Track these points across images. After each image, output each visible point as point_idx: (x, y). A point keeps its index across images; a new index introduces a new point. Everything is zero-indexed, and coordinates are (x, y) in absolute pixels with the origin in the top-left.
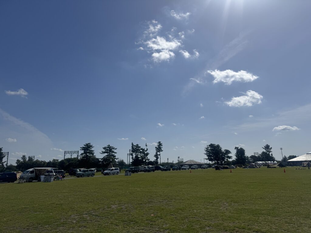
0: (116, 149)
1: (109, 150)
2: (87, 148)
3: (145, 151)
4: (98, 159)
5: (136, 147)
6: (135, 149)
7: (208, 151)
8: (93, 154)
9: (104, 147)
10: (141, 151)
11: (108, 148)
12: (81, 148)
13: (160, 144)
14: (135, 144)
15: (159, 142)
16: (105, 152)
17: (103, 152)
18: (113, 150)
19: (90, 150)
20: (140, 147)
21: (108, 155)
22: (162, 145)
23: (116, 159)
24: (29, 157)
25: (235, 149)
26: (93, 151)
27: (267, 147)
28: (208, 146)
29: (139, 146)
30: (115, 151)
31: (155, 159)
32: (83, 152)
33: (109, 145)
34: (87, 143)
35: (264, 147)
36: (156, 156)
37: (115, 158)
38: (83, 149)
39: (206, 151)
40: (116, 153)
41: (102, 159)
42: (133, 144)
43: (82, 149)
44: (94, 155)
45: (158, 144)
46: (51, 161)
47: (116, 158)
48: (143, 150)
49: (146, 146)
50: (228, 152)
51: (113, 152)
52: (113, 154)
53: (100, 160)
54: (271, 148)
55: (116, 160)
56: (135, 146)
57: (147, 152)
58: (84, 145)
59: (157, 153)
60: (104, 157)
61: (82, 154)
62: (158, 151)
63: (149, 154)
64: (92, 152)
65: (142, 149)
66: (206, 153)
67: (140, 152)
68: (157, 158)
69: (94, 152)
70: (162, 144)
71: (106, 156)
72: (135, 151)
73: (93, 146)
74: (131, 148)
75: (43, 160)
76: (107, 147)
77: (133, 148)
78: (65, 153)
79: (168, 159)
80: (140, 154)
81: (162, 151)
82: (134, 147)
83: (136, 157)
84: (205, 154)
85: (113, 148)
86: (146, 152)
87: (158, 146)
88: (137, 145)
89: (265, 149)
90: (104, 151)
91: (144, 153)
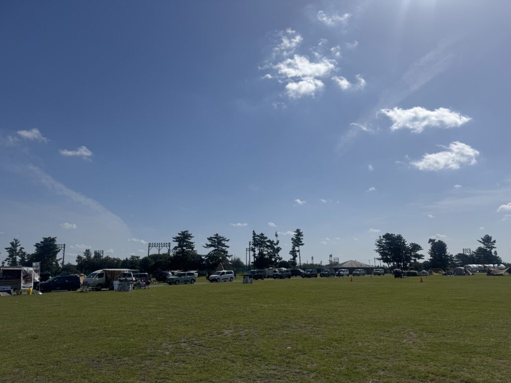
0: (227, 241)
1: (217, 242)
2: (184, 239)
3: (275, 245)
4: (200, 256)
5: (260, 237)
6: (259, 241)
7: (382, 247)
8: (192, 248)
9: (209, 237)
10: (268, 244)
11: (216, 240)
12: (174, 238)
13: (299, 234)
14: (258, 233)
15: (298, 231)
16: (211, 246)
17: (207, 245)
18: (223, 242)
19: (187, 242)
20: (266, 238)
21: (215, 250)
22: (302, 236)
23: (229, 256)
24: (95, 252)
25: (429, 242)
26: (192, 243)
27: (487, 240)
28: (382, 238)
29: (265, 236)
30: (227, 243)
31: (292, 257)
32: (176, 244)
33: (217, 235)
34: (183, 231)
35: (481, 240)
36: (293, 253)
37: (227, 256)
38: (177, 239)
39: (378, 245)
40: (228, 247)
41: (206, 256)
42: (254, 234)
43: (175, 240)
44: (194, 249)
45: (296, 234)
46: (128, 259)
47: (228, 254)
48: (272, 242)
49: (277, 235)
50: (416, 247)
51: (224, 245)
52: (224, 248)
53: (203, 257)
54: (494, 241)
55: (228, 258)
56: (258, 236)
57: (279, 246)
58: (179, 234)
59: (294, 248)
60: (209, 254)
61: (175, 248)
62: (296, 246)
63: (281, 249)
64: (190, 246)
65: (269, 241)
66: (378, 248)
67: (267, 247)
68: (295, 256)
69: (194, 244)
70: (303, 234)
71: (212, 251)
72: (259, 244)
73: (192, 236)
74: (251, 240)
75: (116, 257)
76: (214, 238)
77: (254, 239)
78: (149, 246)
79: (312, 258)
80: (266, 249)
81: (302, 245)
82: (256, 238)
83: (261, 253)
84: (377, 251)
85: (224, 240)
86: (276, 247)
87: (296, 237)
88: (262, 234)
89: (483, 243)
90: (209, 243)
91: (273, 248)
